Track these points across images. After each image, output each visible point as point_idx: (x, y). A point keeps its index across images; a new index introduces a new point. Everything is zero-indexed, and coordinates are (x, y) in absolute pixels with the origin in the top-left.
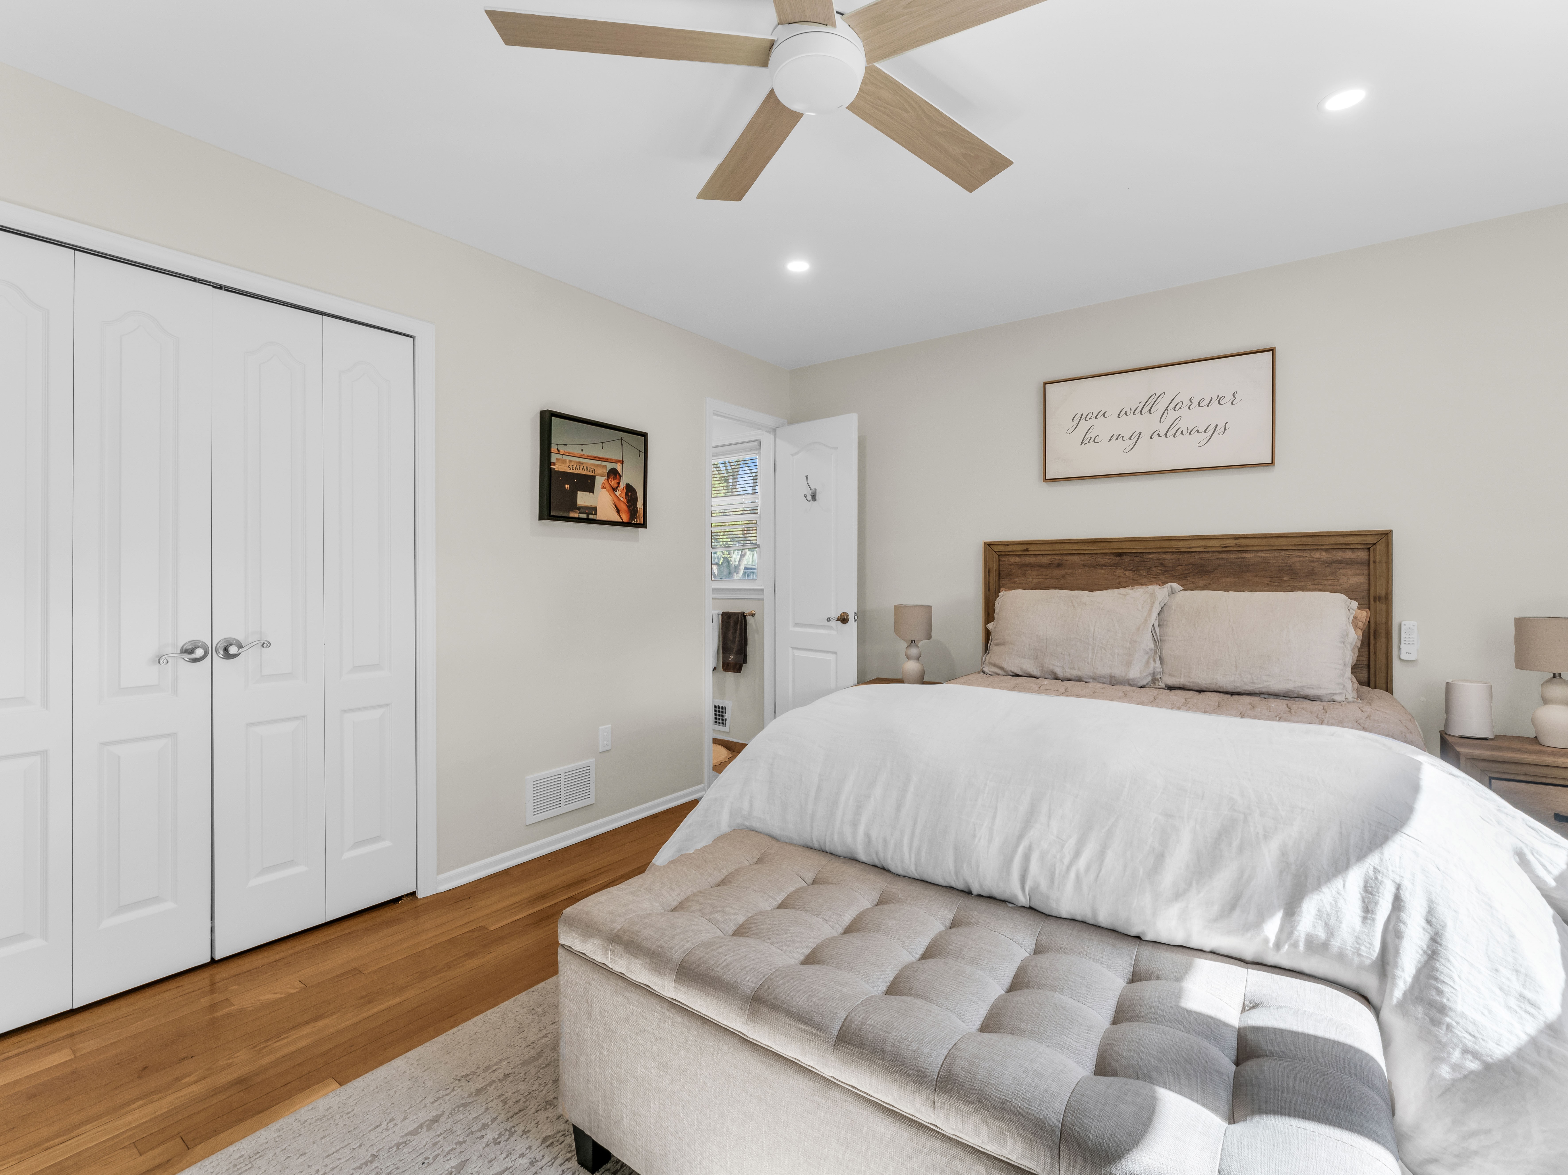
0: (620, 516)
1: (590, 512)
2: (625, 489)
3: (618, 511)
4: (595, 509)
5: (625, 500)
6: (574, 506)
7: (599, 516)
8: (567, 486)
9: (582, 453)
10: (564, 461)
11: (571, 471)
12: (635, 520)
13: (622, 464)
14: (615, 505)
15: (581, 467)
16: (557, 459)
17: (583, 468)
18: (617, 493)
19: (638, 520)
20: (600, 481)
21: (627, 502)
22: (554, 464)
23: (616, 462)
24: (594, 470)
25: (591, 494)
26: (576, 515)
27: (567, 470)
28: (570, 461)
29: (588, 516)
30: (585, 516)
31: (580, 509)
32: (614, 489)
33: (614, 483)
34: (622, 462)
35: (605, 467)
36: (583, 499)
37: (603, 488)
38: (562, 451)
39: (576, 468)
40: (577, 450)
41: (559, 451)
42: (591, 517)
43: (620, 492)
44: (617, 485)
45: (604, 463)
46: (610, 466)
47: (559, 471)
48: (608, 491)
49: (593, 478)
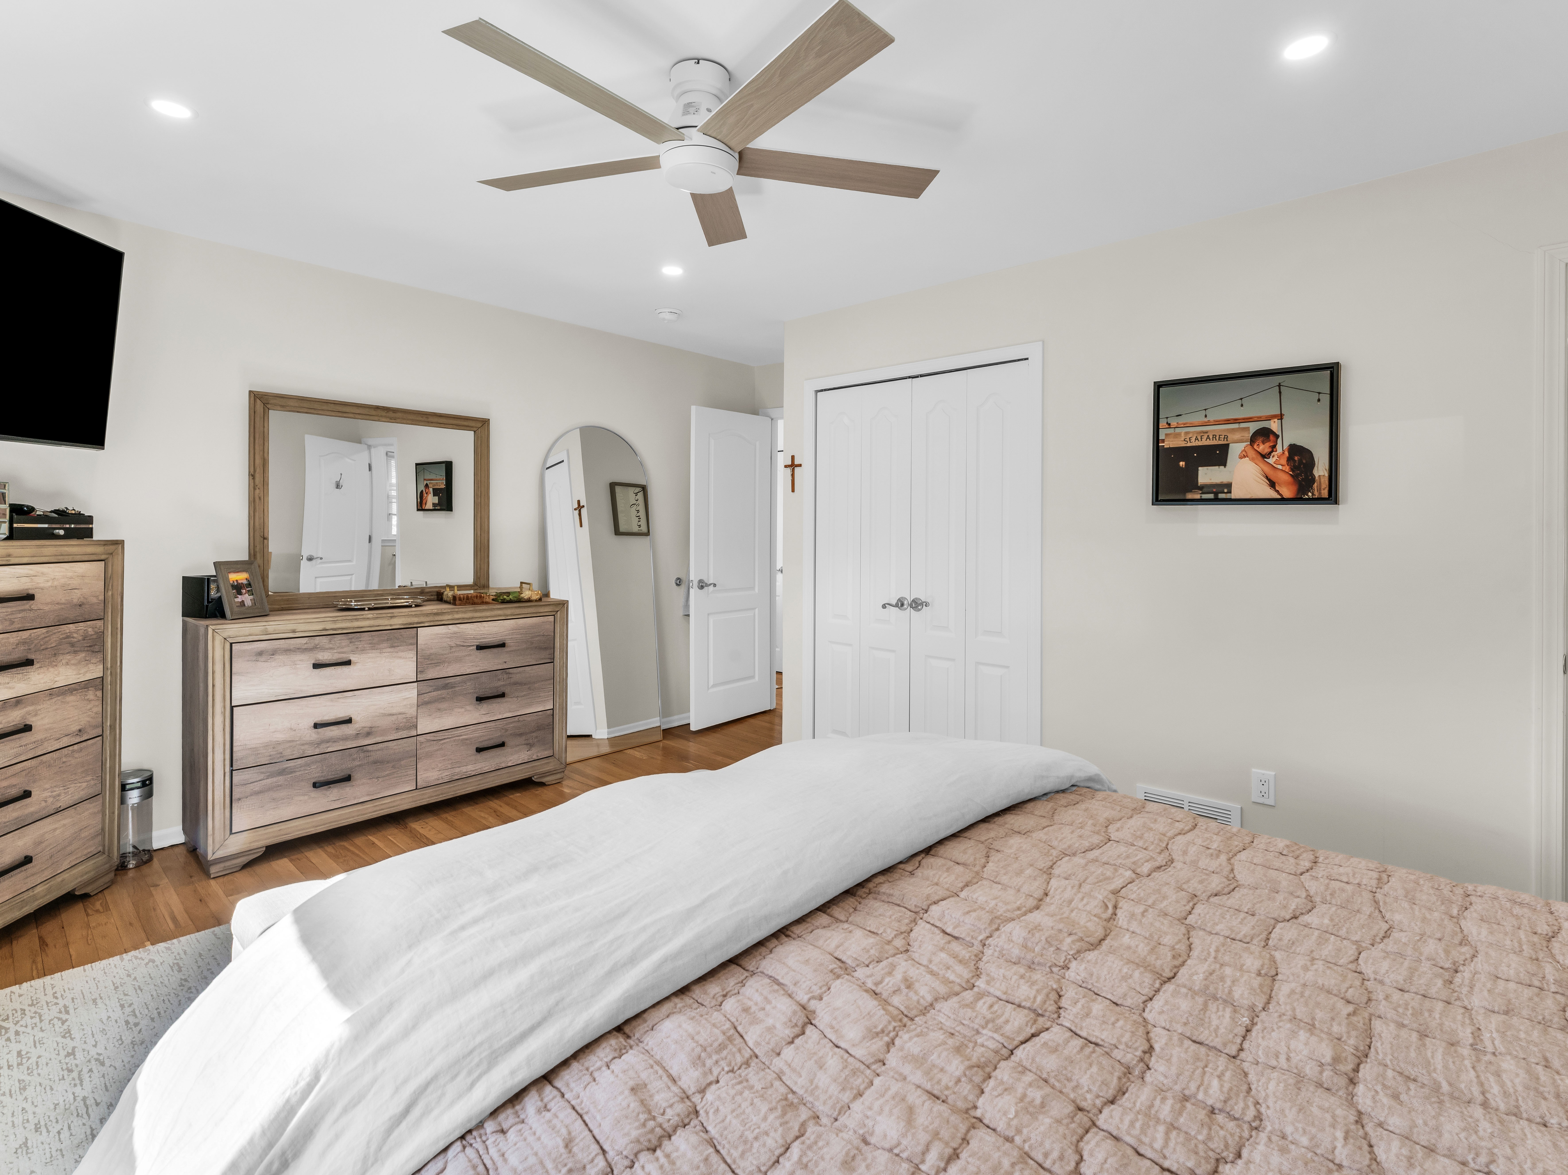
0: (1277, 492)
1: (1220, 489)
2: (1287, 453)
3: (1272, 484)
4: (1229, 486)
5: (1287, 468)
6: (1194, 485)
7: (1235, 495)
8: (1182, 464)
9: (1206, 420)
10: (1177, 435)
11: (1189, 445)
12: (1310, 494)
13: (1281, 419)
14: (1267, 478)
15: (1205, 437)
16: (1167, 435)
17: (1208, 437)
18: (1271, 461)
19: (1316, 493)
20: (1236, 449)
21: (1292, 470)
22: (1163, 441)
23: (1269, 418)
24: (1226, 437)
25: (1222, 467)
26: (1198, 496)
27: (1183, 444)
28: (1187, 433)
29: (1216, 494)
30: (1211, 496)
31: (1203, 488)
32: (1264, 456)
33: (1263, 448)
34: (1281, 417)
35: (1248, 429)
36: (1207, 475)
37: (1243, 456)
38: (1174, 424)
39: (1197, 439)
40: (1199, 418)
41: (1169, 424)
42: (1221, 496)
43: (1276, 458)
44: (1270, 450)
45: (1243, 425)
46: (1254, 427)
47: (1170, 448)
48: (1252, 460)
49: (1225, 448)
